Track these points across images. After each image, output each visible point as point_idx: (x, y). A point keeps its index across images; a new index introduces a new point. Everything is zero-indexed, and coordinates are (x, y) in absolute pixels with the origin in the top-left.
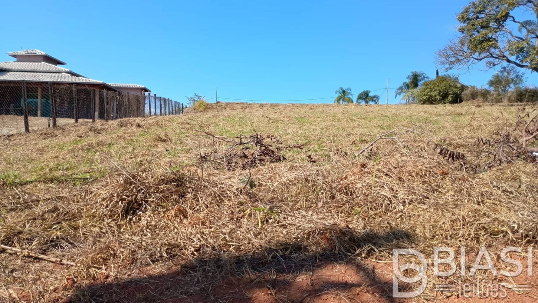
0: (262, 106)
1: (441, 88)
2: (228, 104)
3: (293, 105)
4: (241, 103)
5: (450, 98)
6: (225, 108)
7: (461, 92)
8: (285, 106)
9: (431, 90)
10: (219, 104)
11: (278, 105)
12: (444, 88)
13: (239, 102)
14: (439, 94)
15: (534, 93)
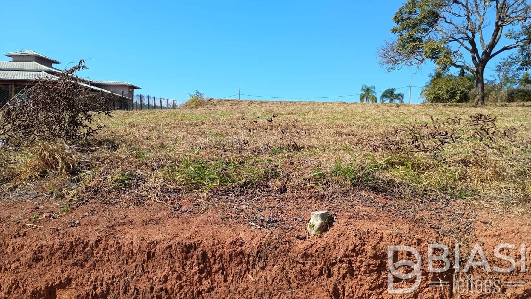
0: (251, 103)
1: (449, 87)
2: (219, 101)
3: (281, 102)
4: (232, 100)
5: (458, 98)
6: (215, 105)
7: (468, 92)
8: (273, 103)
9: (439, 89)
10: (211, 101)
11: (266, 102)
12: (451, 87)
13: (231, 98)
14: (447, 93)
15: (525, 92)
